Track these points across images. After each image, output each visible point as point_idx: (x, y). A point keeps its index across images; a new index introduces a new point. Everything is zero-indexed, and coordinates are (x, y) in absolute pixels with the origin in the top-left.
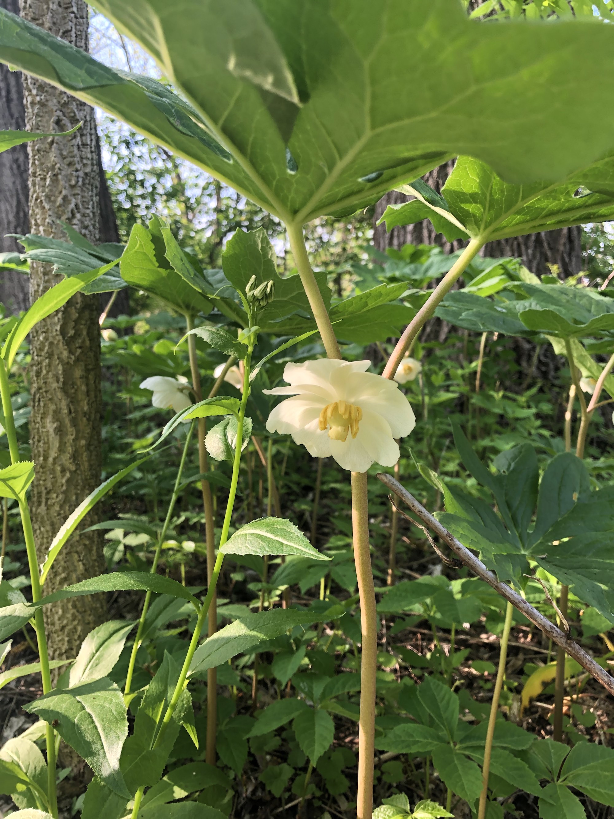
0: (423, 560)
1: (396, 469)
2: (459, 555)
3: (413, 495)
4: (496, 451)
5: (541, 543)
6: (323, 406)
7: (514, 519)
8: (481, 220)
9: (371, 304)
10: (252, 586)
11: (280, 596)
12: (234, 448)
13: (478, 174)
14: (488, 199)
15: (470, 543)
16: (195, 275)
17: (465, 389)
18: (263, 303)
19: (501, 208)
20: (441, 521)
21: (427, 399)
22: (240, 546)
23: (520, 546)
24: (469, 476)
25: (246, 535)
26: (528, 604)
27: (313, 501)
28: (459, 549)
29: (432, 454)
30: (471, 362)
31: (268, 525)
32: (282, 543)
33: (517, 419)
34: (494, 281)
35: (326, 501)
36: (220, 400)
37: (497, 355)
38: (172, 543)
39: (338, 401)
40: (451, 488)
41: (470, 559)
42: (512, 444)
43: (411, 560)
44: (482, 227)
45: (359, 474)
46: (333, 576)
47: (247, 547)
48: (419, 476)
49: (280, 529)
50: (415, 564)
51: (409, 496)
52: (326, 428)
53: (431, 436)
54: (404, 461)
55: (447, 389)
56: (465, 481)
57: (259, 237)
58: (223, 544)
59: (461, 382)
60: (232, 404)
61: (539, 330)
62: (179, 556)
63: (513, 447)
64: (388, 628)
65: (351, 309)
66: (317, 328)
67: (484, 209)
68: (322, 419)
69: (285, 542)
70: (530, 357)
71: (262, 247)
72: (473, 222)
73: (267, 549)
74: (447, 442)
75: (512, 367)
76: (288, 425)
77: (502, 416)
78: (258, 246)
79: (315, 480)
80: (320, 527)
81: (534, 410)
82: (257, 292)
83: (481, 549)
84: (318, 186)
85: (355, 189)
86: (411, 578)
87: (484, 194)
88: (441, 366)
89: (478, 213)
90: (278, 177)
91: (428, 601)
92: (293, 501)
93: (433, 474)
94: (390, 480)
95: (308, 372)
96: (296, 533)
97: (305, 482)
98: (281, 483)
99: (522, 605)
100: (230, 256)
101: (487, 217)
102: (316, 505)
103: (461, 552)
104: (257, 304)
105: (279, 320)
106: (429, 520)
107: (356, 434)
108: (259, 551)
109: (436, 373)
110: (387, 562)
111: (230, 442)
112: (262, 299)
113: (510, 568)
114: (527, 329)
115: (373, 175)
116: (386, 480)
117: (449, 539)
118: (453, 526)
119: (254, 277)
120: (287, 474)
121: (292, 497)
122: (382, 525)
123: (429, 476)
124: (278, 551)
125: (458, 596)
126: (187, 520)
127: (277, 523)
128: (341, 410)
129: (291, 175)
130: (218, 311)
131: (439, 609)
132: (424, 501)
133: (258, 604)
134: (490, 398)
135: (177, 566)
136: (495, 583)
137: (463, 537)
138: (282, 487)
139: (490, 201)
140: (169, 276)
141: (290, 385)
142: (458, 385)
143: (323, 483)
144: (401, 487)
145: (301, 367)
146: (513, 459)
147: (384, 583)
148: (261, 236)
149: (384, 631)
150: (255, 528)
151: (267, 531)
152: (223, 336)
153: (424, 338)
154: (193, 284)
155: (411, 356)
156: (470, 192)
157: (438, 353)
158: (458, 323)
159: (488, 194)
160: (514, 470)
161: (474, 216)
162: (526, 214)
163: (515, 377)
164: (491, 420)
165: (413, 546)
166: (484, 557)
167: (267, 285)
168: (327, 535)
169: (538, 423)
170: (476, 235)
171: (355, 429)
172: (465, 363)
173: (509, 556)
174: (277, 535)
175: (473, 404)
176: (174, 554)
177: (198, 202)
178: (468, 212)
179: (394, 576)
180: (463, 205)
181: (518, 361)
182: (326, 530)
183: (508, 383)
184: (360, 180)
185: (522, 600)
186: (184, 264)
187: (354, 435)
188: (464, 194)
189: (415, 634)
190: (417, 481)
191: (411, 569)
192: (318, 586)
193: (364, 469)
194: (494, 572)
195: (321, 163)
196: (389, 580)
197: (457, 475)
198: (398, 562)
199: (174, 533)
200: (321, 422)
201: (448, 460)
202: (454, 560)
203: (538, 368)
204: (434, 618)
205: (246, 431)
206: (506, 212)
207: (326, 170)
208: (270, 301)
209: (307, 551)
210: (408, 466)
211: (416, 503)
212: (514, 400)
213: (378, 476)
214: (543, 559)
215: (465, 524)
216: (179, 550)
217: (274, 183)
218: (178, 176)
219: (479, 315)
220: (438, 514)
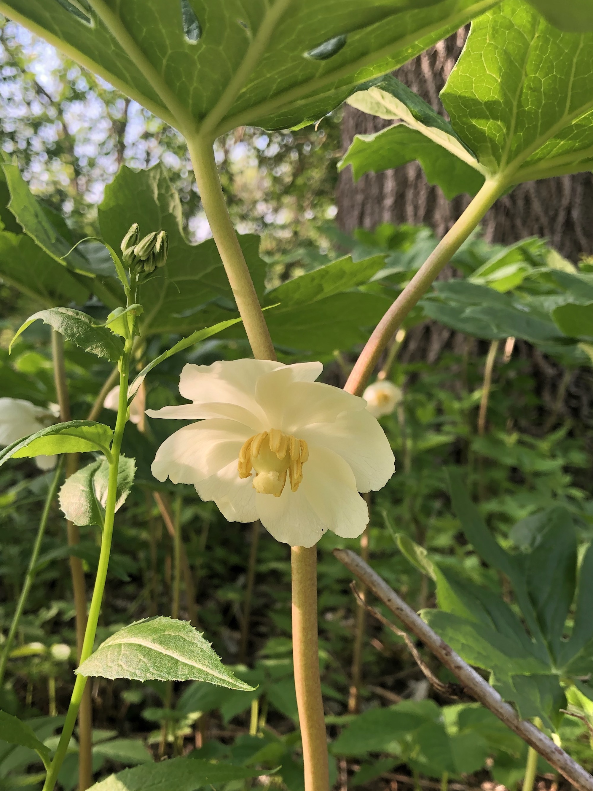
0: (402, 675)
1: (364, 542)
2: (459, 678)
3: (386, 581)
4: (506, 518)
5: (582, 658)
6: (243, 439)
7: (541, 621)
8: (503, 148)
9: (329, 289)
10: (148, 714)
11: (194, 726)
12: (104, 505)
13: (500, 69)
14: (515, 111)
15: (476, 659)
16: (58, 240)
17: (464, 429)
18: (148, 268)
19: (536, 126)
20: (432, 624)
21: (409, 443)
22: (110, 664)
23: (550, 661)
24: (469, 553)
25: (120, 645)
26: (566, 755)
27: (244, 587)
28: (459, 668)
29: (416, 520)
30: (471, 390)
31: (155, 631)
32: (178, 661)
33: (537, 474)
34: (510, 270)
35: (264, 588)
36: (77, 427)
37: (509, 384)
38: (37, 647)
39: (268, 431)
40: (446, 571)
41: (476, 683)
42: (531, 508)
43: (384, 673)
44: (504, 159)
45: (303, 549)
46: (270, 698)
47: (120, 665)
48: (397, 552)
49: (175, 637)
50: (390, 680)
51: (383, 584)
52: (248, 475)
53: (415, 496)
54: (375, 532)
55: (438, 428)
56: (461, 561)
57: (154, 178)
58: (86, 658)
59: (458, 418)
60: (99, 434)
61: (580, 337)
62: (46, 667)
63: (533, 513)
64: (351, 773)
65: (297, 296)
66: (238, 316)
67: (508, 129)
68: (242, 460)
69: (182, 659)
70: (554, 387)
71: (160, 195)
72: (490, 151)
73: (151, 670)
74: (437, 505)
75: (531, 400)
76: (189, 470)
77: (514, 470)
78: (152, 192)
79: (246, 558)
80: (254, 625)
81: (560, 462)
82: (138, 249)
83: (492, 668)
84: (237, 65)
85: (299, 74)
86: (385, 703)
87: (508, 103)
88: (430, 396)
89: (497, 137)
90: (170, 52)
91: (409, 738)
92: (217, 587)
93: (420, 551)
94: (353, 560)
95: (222, 383)
96: (199, 645)
97: (234, 559)
98: (199, 561)
99: (556, 757)
100: (111, 209)
101: (512, 143)
102: (248, 595)
103: (462, 674)
104: (139, 269)
105: (188, 313)
106: (413, 623)
107: (297, 484)
108: (138, 672)
109: (422, 405)
110: (350, 676)
111: (98, 496)
112: (148, 260)
113: (536, 697)
114: (562, 333)
115: (329, 46)
116: (347, 559)
117: (444, 652)
118: (450, 632)
119: (135, 226)
120: (209, 548)
121: (216, 581)
122: (343, 623)
123: (413, 553)
124: (169, 673)
125: (452, 730)
126: (60, 614)
127: (171, 627)
128: (274, 444)
129: (192, 47)
130: (99, 300)
131: (424, 751)
132: (404, 589)
133: (156, 738)
134: (499, 443)
135: (44, 680)
136: (515, 722)
137: (464, 648)
138: (202, 567)
139: (518, 114)
140: (22, 245)
141: (190, 402)
142: (454, 424)
143: (259, 561)
144: (369, 570)
145: (208, 371)
146: (540, 529)
147: (344, 709)
148: (158, 177)
149: (344, 777)
150: (136, 635)
151: (154, 641)
152: (85, 323)
153: (407, 356)
154: (53, 252)
155: (390, 378)
156: (486, 100)
157: (427, 378)
158: (459, 326)
159: (515, 103)
160: (541, 547)
161: (492, 141)
162: (574, 138)
163: (534, 415)
164: (500, 475)
165: (387, 654)
166: (497, 680)
167: (155, 238)
168: (263, 636)
169: (567, 479)
170: (494, 173)
171: (296, 476)
172: (464, 393)
173: (534, 677)
174: (169, 648)
175: (475, 452)
176: (40, 664)
177: (92, 164)
178: (482, 133)
179: (360, 699)
180: (474, 122)
181: (538, 391)
182: (263, 629)
183: (524, 423)
184: (306, 55)
185: (557, 749)
186: (39, 222)
187: (295, 486)
188: (476, 102)
189: (388, 781)
190: (395, 559)
191: (383, 686)
192: (249, 713)
193: (311, 542)
194: (511, 704)
195: (240, 21)
196: (352, 703)
197: (451, 551)
198: (365, 676)
199: (40, 632)
200: (241, 464)
201: (439, 531)
202: (451, 685)
203: (567, 402)
204: (416, 762)
205: (125, 479)
206: (542, 133)
207: (249, 33)
208: (160, 265)
209: (216, 674)
210: (380, 539)
211: (393, 596)
212: (532, 447)
213: (336, 553)
214: (584, 682)
215: (468, 629)
216: (47, 656)
217: (165, 62)
218: (65, 128)
219: (490, 312)
220: (426, 614)
